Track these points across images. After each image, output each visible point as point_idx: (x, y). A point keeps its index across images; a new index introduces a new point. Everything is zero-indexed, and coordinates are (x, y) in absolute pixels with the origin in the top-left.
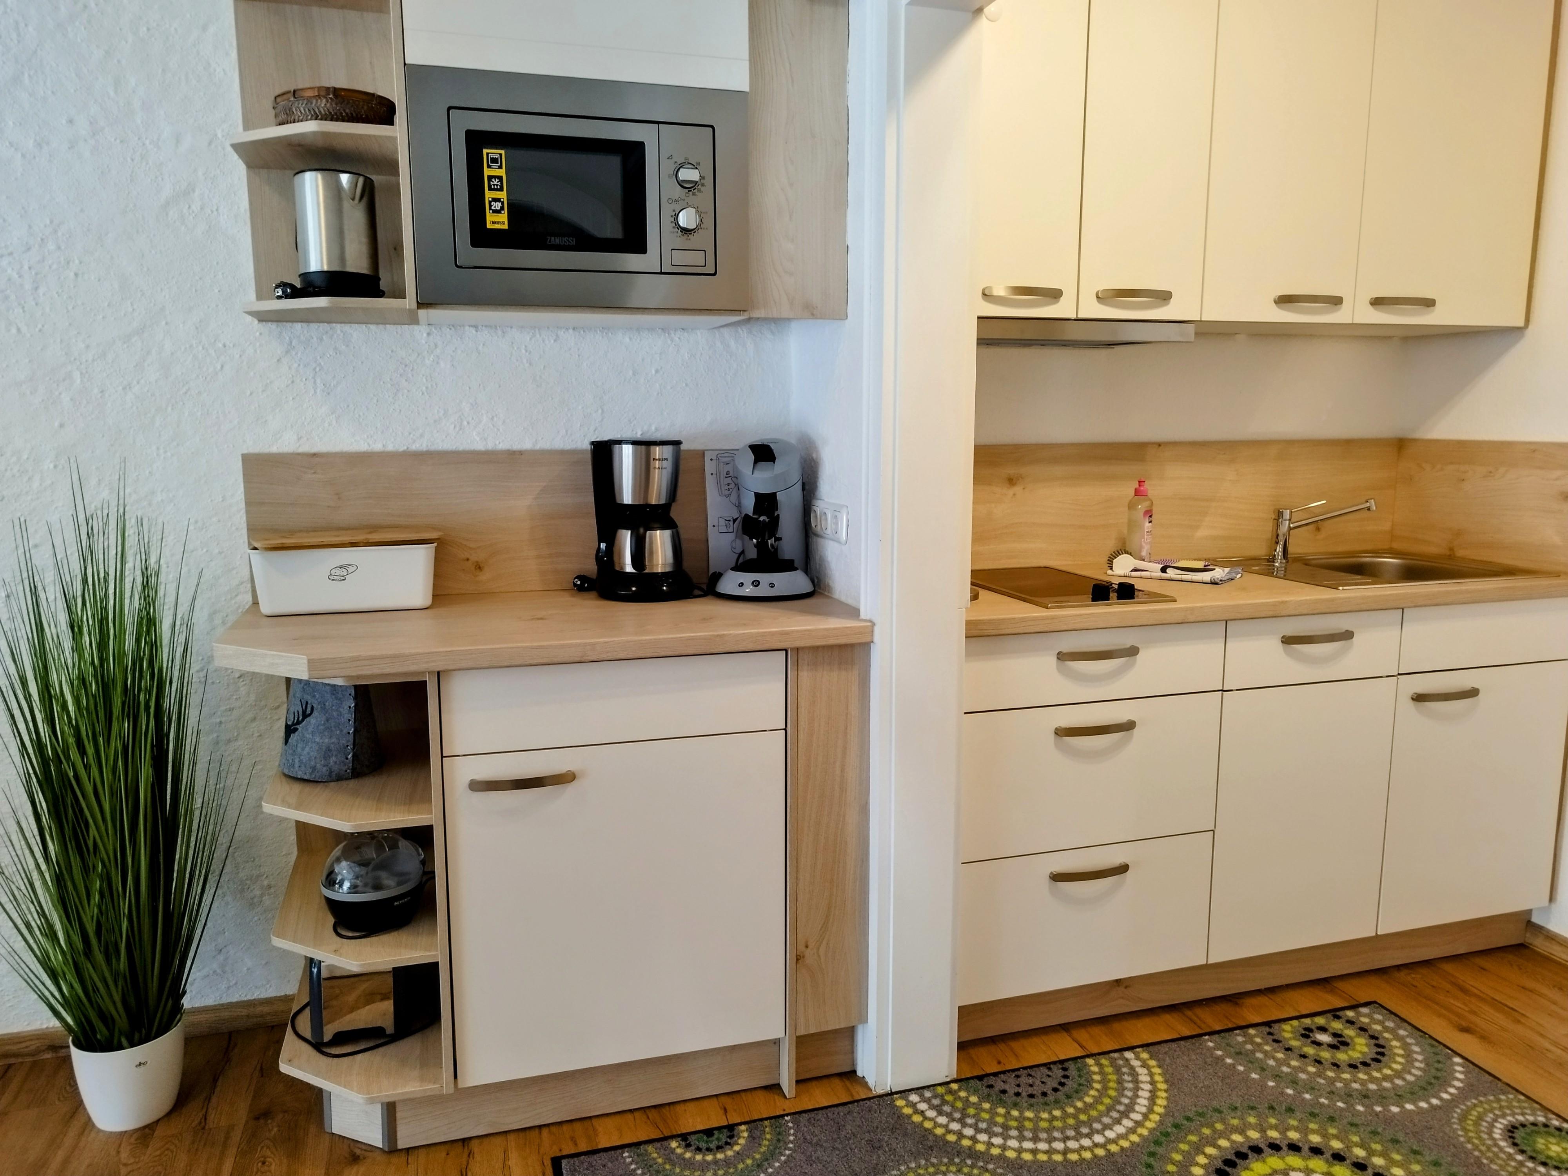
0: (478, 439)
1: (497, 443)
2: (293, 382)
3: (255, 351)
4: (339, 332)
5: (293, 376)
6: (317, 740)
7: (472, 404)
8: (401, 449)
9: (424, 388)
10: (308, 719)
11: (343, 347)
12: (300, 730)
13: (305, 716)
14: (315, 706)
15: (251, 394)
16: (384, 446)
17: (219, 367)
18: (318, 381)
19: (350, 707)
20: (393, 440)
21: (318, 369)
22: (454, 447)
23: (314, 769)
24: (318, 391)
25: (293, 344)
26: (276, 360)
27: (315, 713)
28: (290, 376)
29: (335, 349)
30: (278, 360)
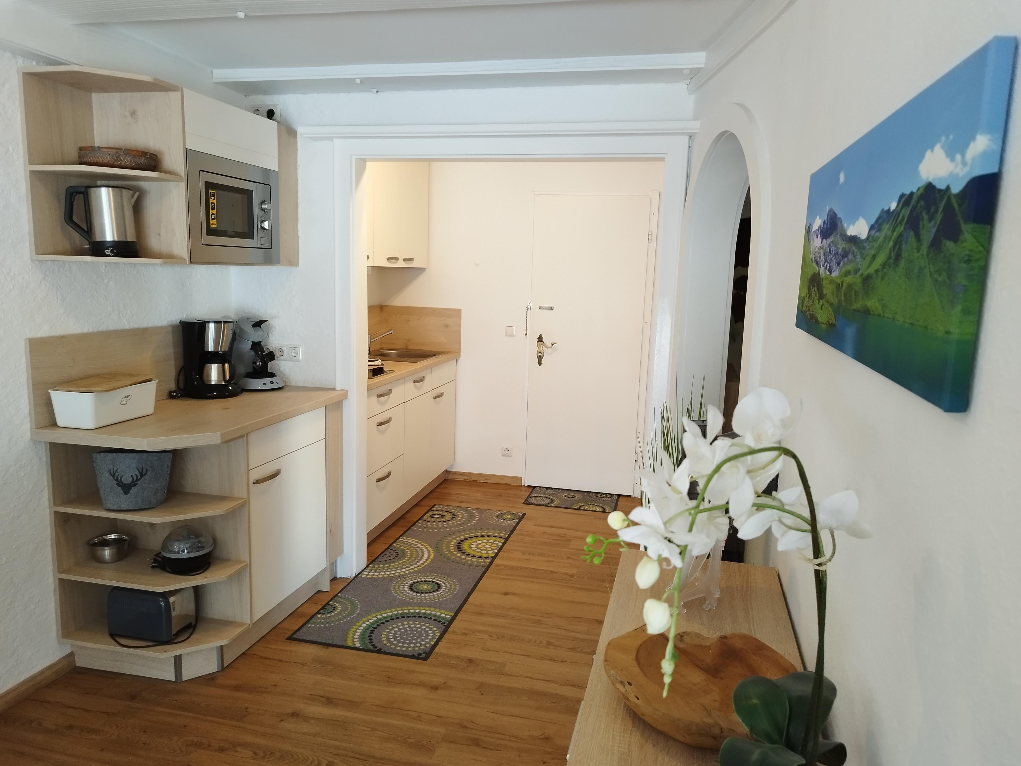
0: (126, 323)
1: (134, 324)
2: (47, 295)
3: (29, 277)
4: (67, 266)
5: (47, 291)
6: (151, 486)
7: (123, 304)
8: (95, 331)
9: (104, 296)
10: (144, 477)
11: (69, 274)
12: (139, 483)
13: (142, 475)
14: (148, 469)
15: (28, 302)
16: (88, 330)
17: (12, 287)
18: (58, 294)
19: (168, 465)
20: (92, 326)
21: (58, 287)
22: (117, 328)
23: (150, 502)
24: (59, 300)
25: (47, 273)
26: (39, 283)
27: (149, 473)
28: (46, 291)
29: (66, 275)
30: (40, 283)
